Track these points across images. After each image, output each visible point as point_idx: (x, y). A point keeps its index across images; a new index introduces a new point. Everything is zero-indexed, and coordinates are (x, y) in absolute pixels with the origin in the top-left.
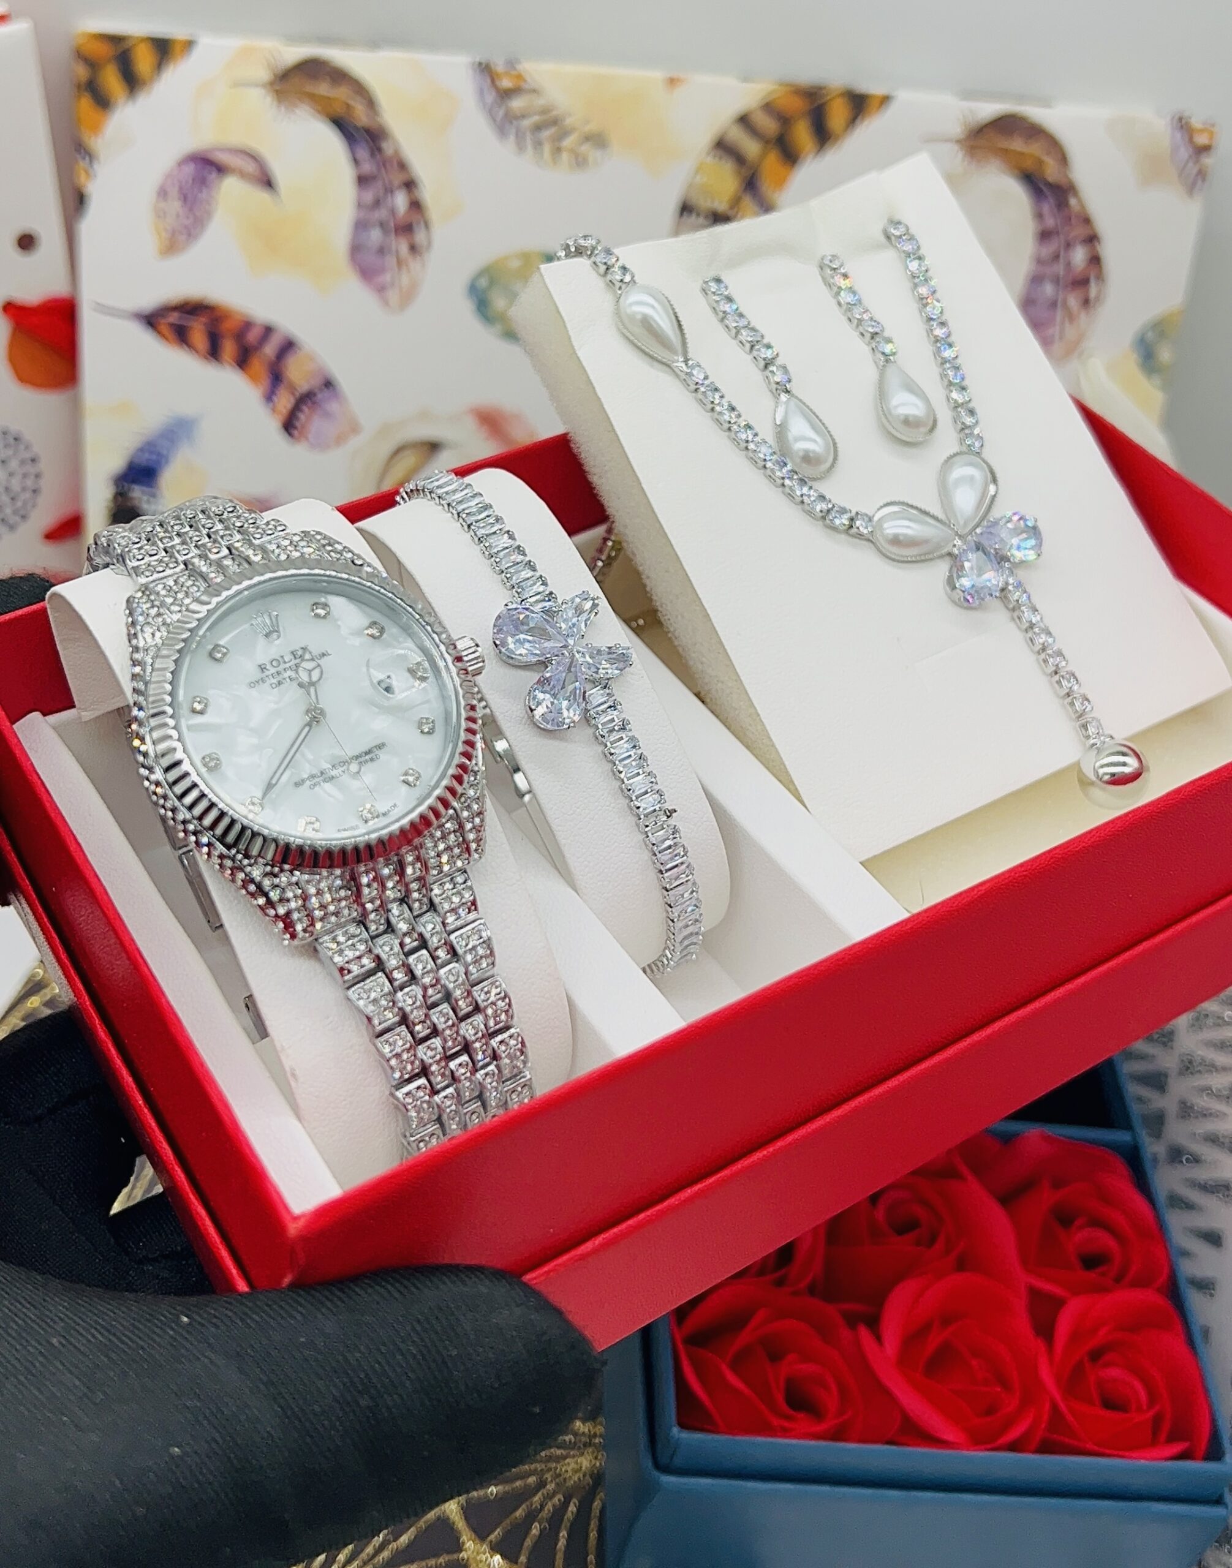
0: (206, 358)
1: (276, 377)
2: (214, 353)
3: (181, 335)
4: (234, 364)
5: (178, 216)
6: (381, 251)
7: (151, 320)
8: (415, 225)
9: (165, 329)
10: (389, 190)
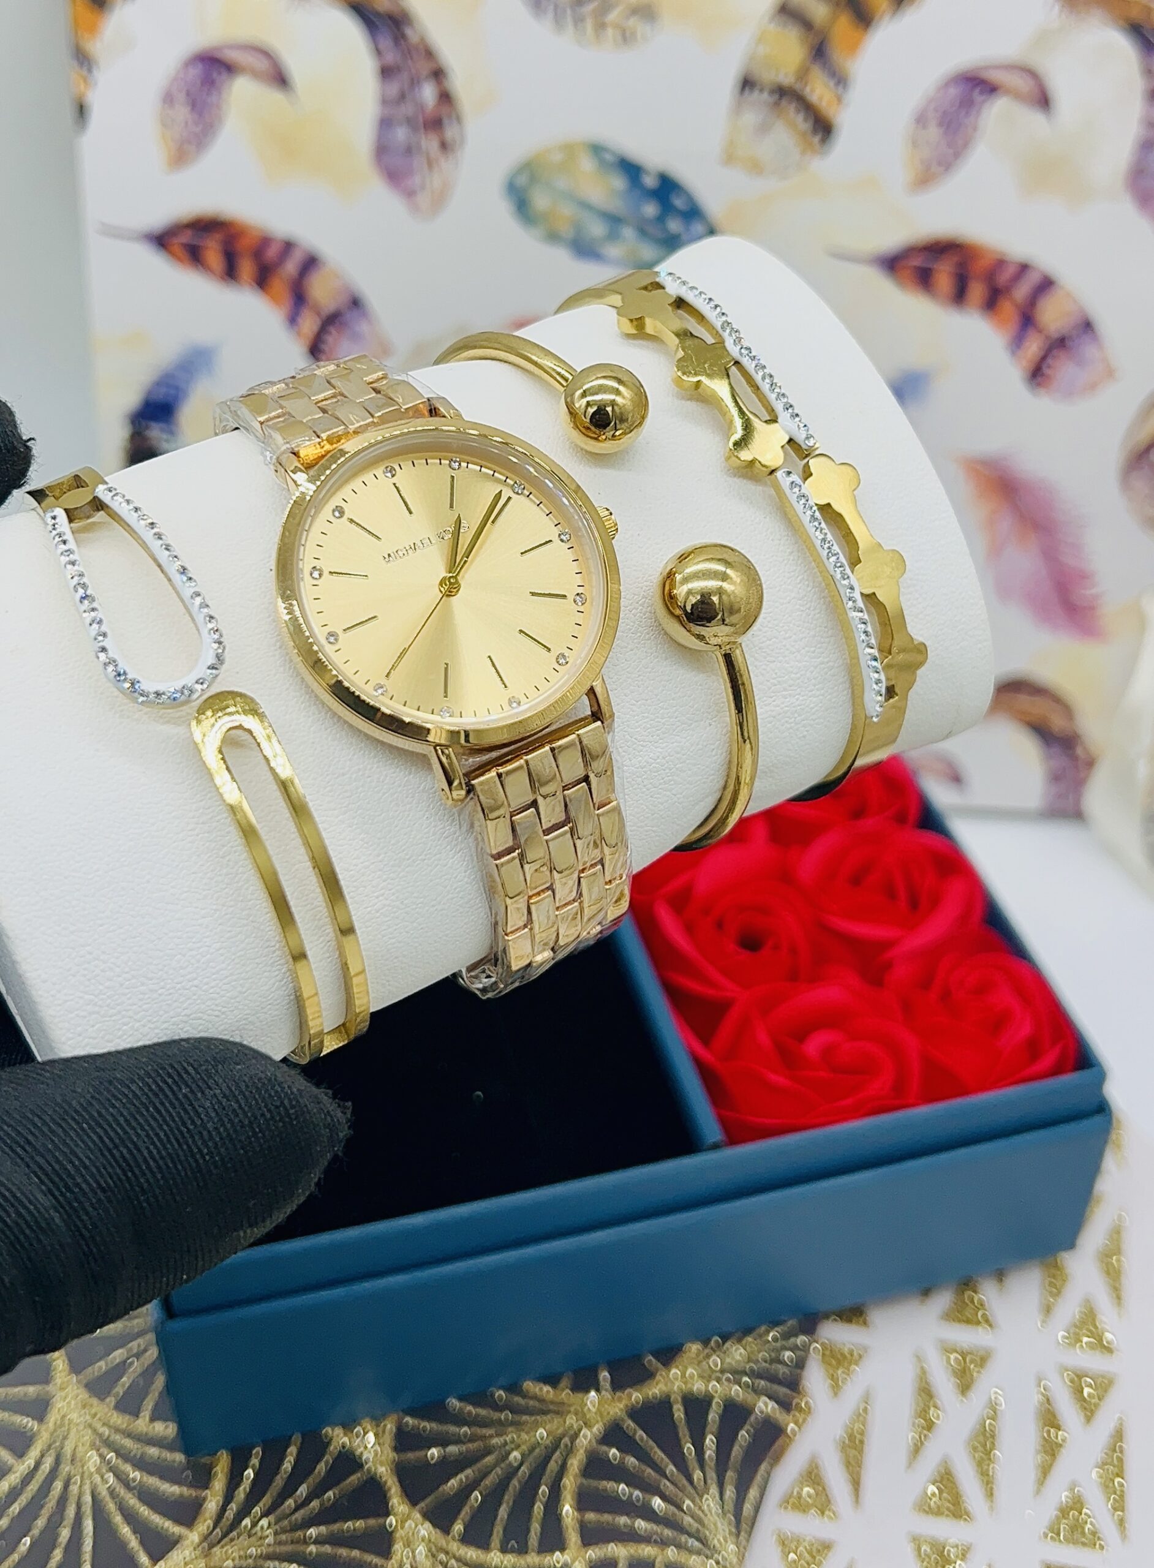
0: (222, 278)
1: (299, 297)
2: (230, 273)
3: (194, 256)
4: (255, 285)
5: (186, 123)
6: (409, 151)
7: (162, 240)
8: (446, 121)
9: (177, 249)
10: (415, 82)
